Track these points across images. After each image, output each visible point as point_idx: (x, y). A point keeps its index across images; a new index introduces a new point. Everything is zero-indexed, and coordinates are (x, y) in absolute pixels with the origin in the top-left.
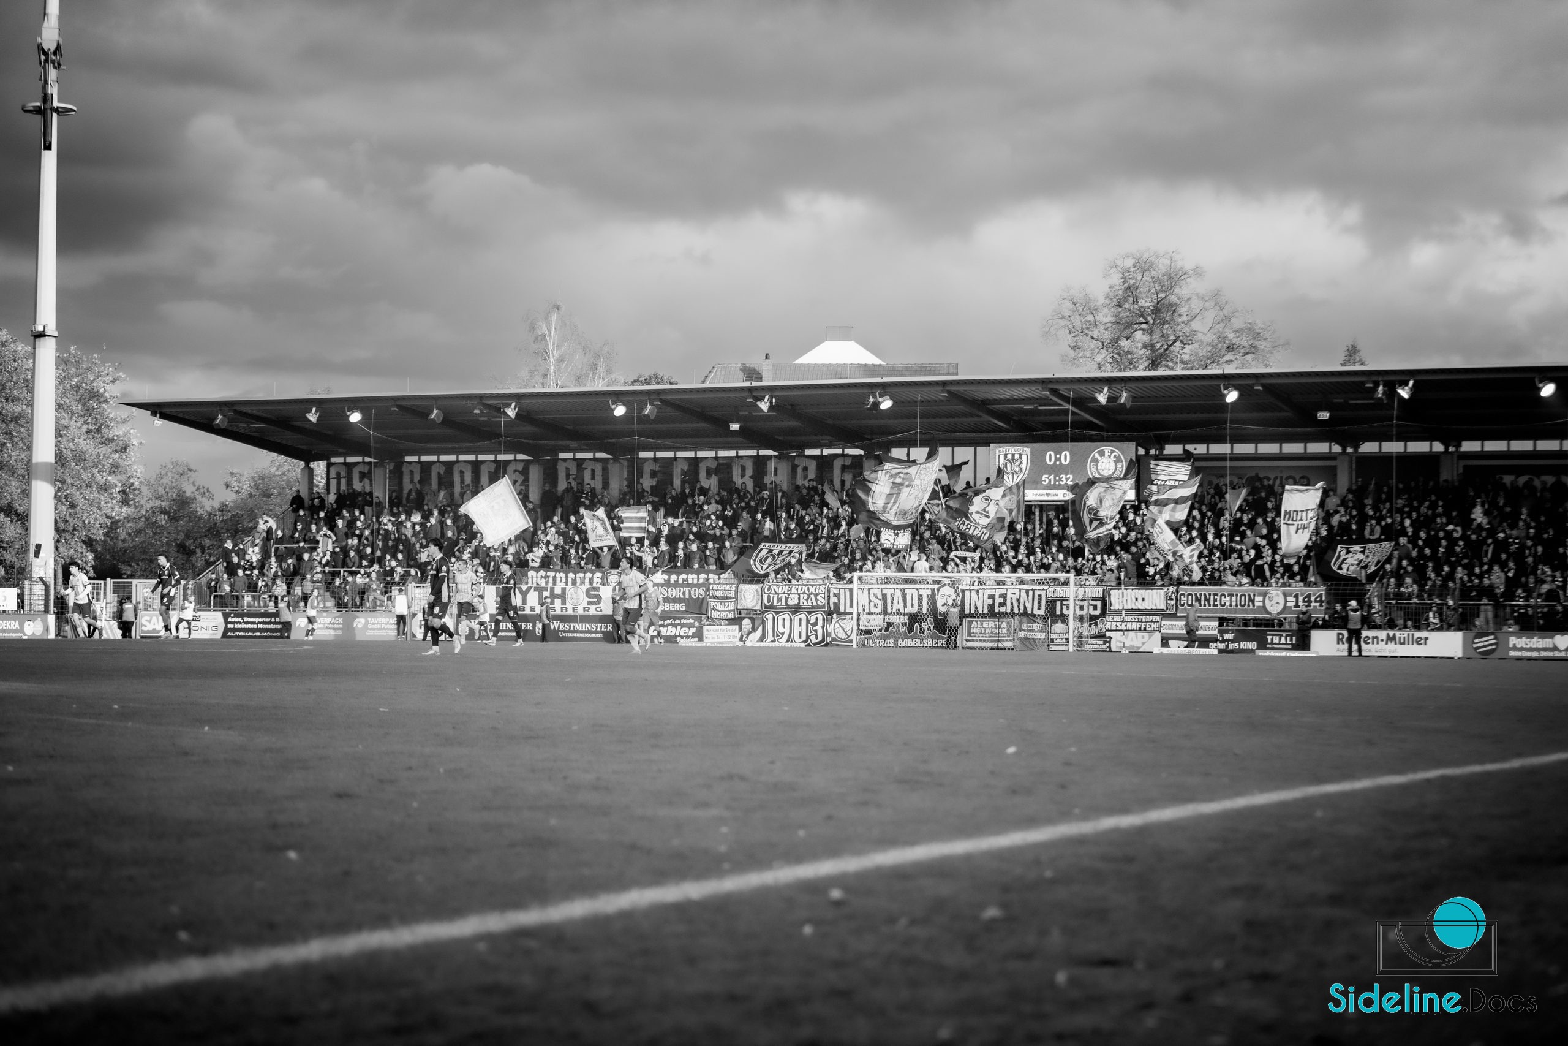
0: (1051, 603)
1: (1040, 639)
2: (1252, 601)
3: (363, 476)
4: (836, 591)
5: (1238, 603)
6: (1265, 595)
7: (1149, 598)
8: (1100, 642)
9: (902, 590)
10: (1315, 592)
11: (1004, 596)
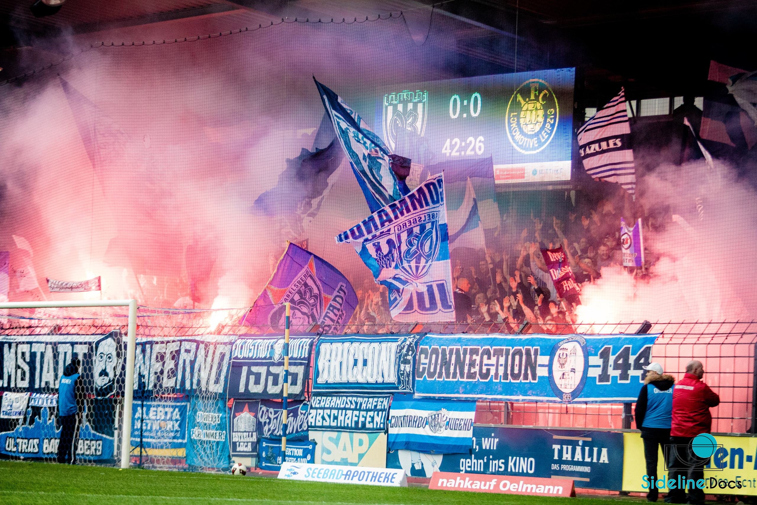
1: (218, 443)
2: (532, 365)
5: (509, 372)
6: (552, 352)
7: (373, 360)
8: (299, 452)
9: (55, 345)
10: (639, 343)
11: (176, 356)
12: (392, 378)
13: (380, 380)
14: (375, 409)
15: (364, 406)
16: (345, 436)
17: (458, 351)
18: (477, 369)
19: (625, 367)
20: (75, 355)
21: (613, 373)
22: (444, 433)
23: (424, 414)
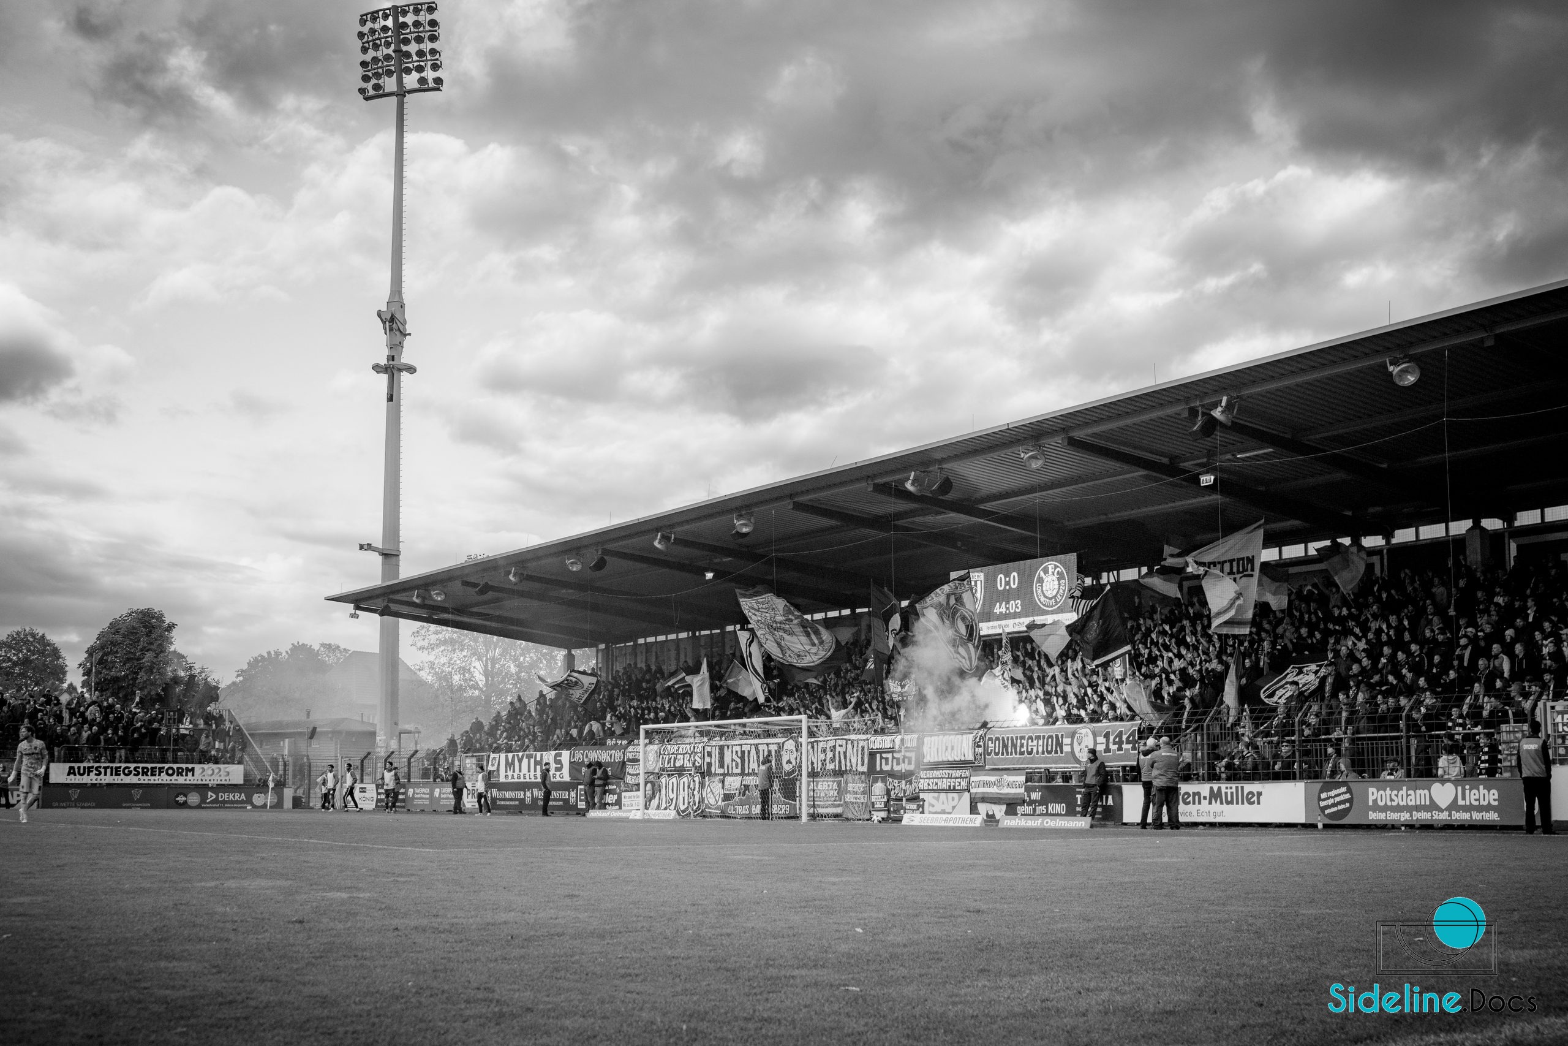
0: (872, 756)
2: (1060, 744)
4: (709, 750)
5: (1045, 749)
6: (1072, 735)
8: (915, 807)
9: (756, 746)
10: (1128, 728)
11: (833, 749)
12: (971, 757)
13: (963, 759)
14: (961, 777)
15: (953, 776)
16: (943, 795)
17: (1012, 738)
18: (1024, 749)
19: (1120, 743)
20: (770, 752)
21: (1113, 747)
22: (1006, 790)
23: (993, 779)
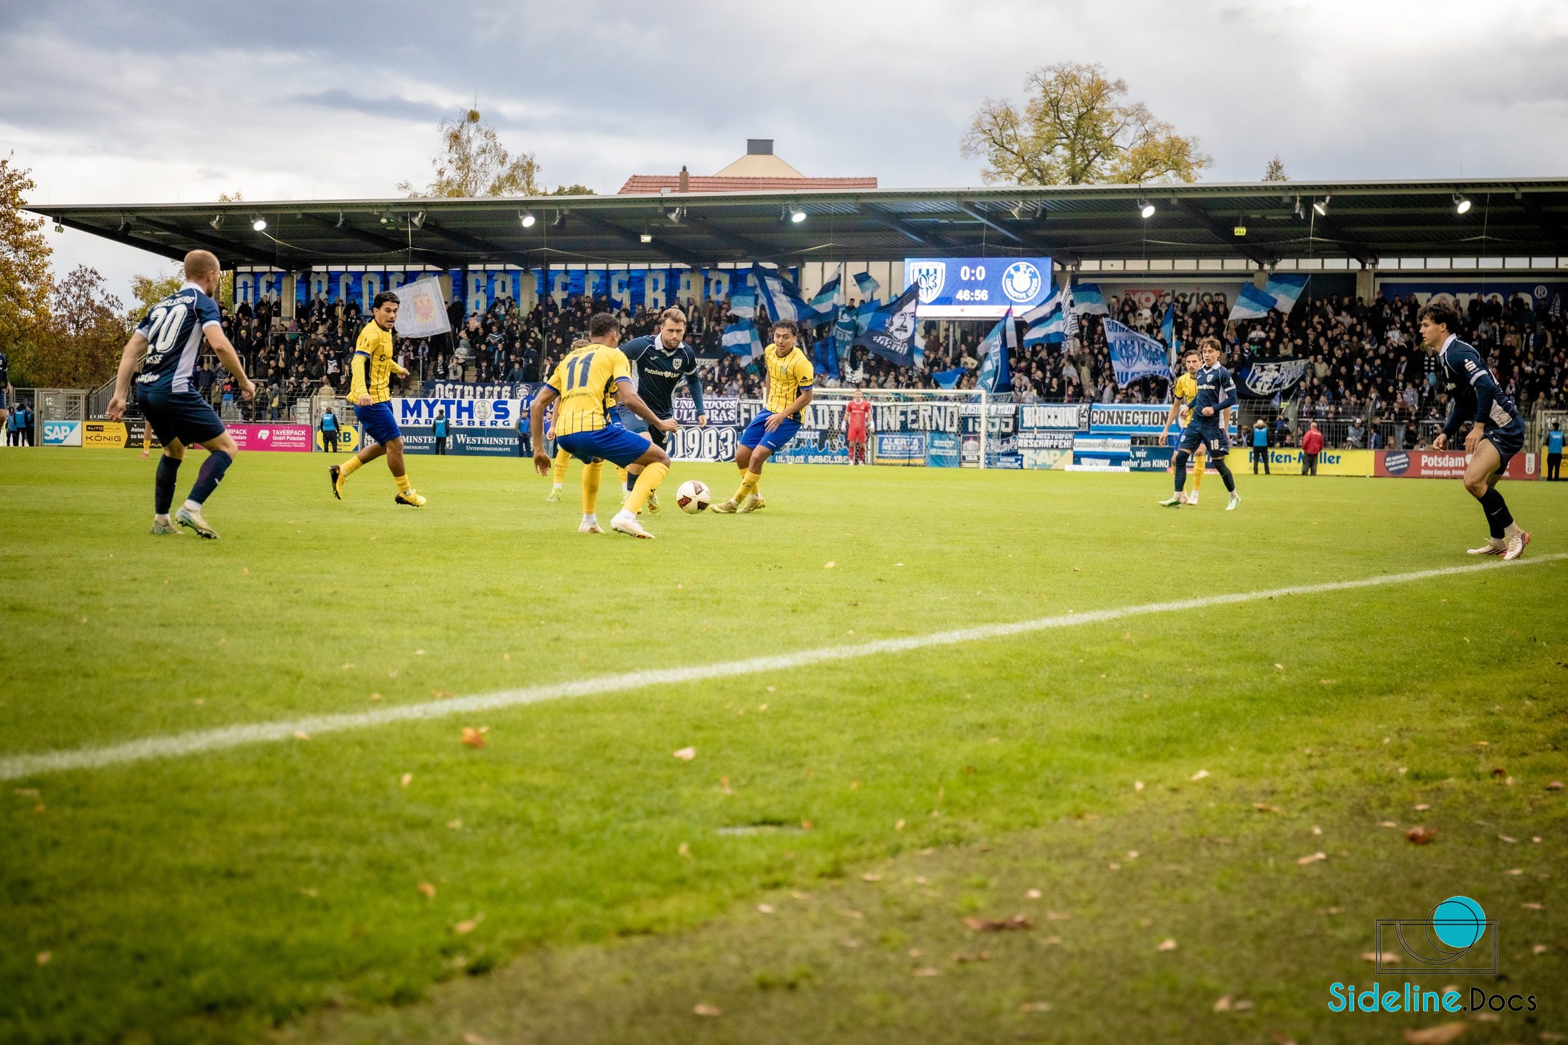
0: (964, 421)
1: (951, 456)
3: (270, 286)
4: (747, 407)
5: (1152, 421)
7: (1061, 415)
8: (1012, 460)
11: (916, 412)
13: (1065, 425)
15: (1056, 438)
16: (1044, 452)
17: (1118, 412)
18: (1130, 420)
22: (1110, 450)
23: (1096, 441)
